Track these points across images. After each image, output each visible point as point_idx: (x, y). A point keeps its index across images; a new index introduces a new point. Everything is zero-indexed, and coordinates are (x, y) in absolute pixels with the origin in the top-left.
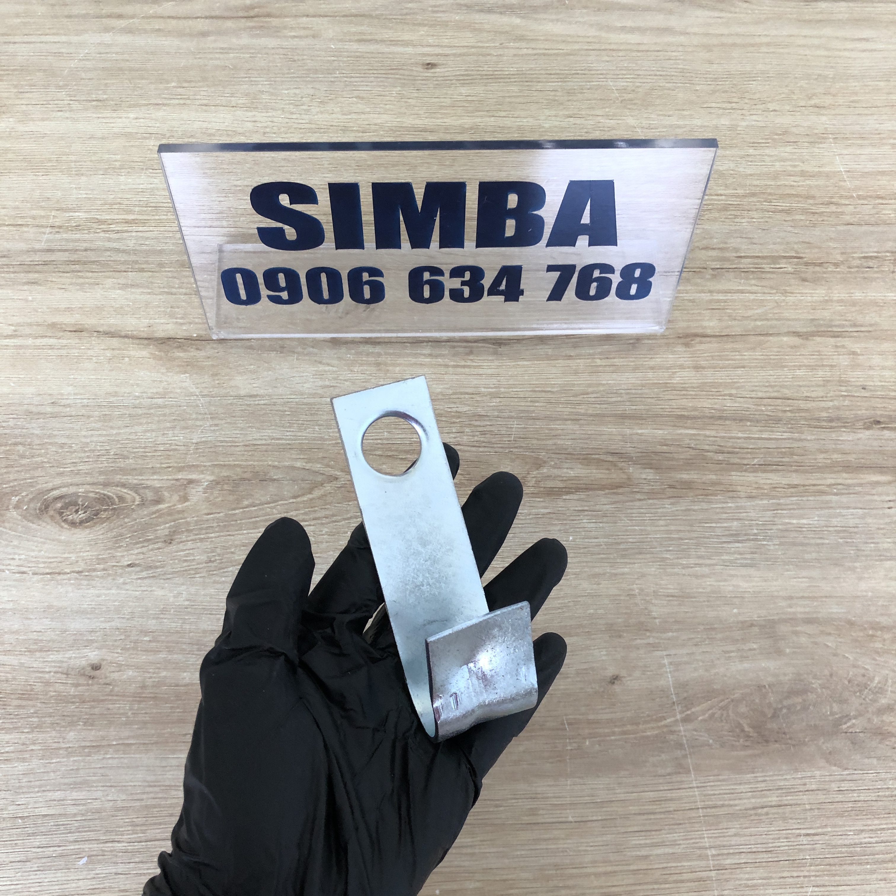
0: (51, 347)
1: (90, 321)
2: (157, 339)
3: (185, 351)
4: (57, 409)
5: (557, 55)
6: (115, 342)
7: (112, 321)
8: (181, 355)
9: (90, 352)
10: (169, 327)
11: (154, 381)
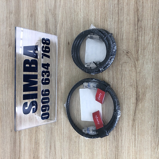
0: (138, 126)
1: (132, 117)
2: (136, 102)
3: (140, 95)
4: (155, 125)
5: (66, 15)
6: (137, 112)
7: (132, 112)
8: (141, 96)
9: (140, 117)
10: (133, 99)
11: (148, 102)
